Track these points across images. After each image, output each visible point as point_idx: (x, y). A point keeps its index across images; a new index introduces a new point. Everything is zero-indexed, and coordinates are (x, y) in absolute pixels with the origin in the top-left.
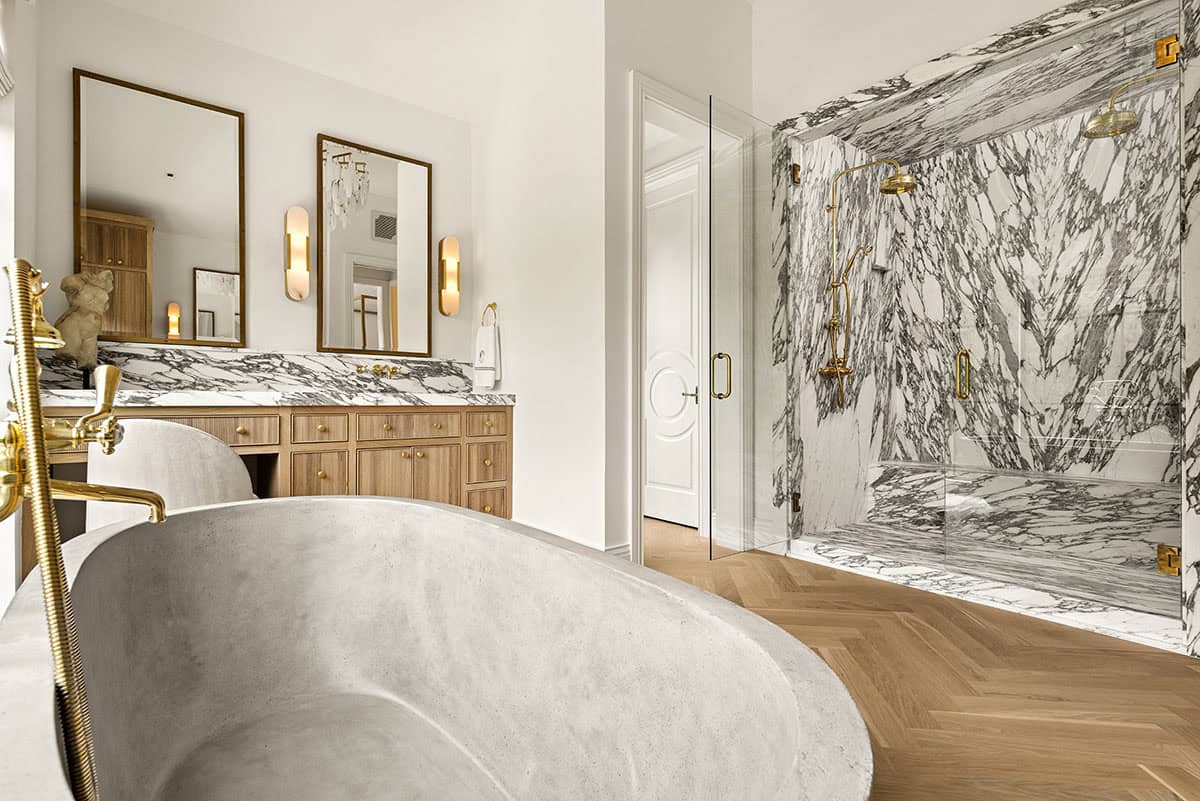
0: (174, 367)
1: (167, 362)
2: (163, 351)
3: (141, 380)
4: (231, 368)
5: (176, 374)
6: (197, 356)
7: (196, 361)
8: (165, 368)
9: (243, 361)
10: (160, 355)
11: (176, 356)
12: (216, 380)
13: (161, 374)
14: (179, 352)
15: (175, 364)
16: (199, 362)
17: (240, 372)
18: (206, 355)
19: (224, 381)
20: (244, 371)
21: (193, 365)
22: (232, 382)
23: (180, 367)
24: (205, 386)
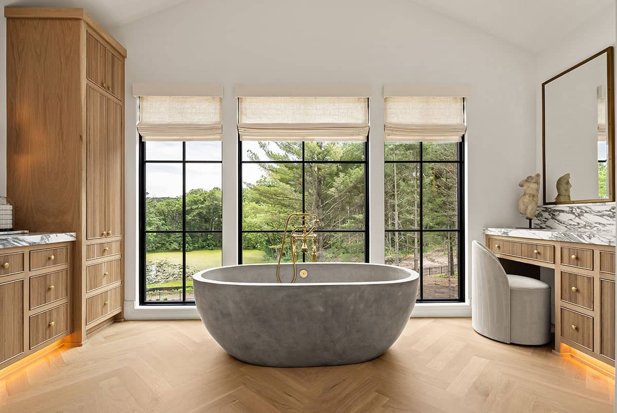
0: (577, 216)
1: (574, 213)
2: (572, 208)
3: (564, 224)
4: (603, 215)
5: (577, 220)
6: (586, 209)
7: (586, 212)
8: (572, 216)
9: (610, 211)
10: (571, 209)
11: (578, 210)
12: (596, 223)
13: (571, 220)
14: (579, 208)
15: (577, 215)
16: (588, 213)
17: (609, 218)
18: (590, 208)
19: (600, 224)
20: (611, 217)
21: (585, 215)
22: (604, 225)
23: (579, 216)
24: (590, 227)
